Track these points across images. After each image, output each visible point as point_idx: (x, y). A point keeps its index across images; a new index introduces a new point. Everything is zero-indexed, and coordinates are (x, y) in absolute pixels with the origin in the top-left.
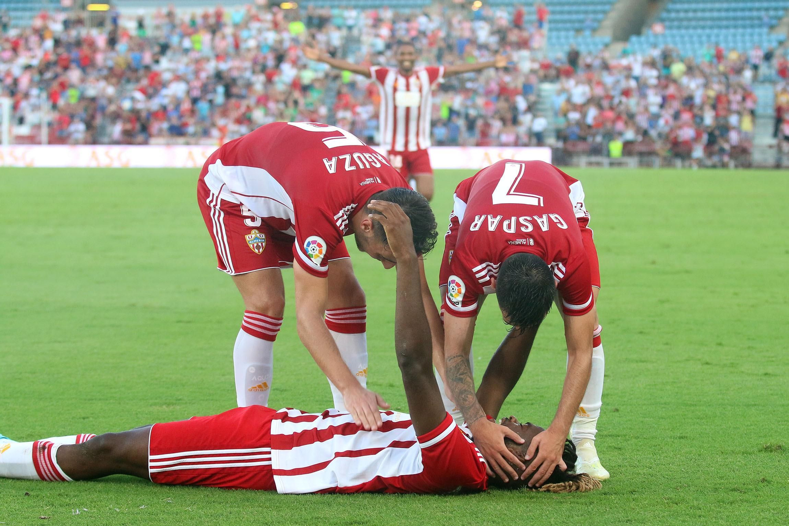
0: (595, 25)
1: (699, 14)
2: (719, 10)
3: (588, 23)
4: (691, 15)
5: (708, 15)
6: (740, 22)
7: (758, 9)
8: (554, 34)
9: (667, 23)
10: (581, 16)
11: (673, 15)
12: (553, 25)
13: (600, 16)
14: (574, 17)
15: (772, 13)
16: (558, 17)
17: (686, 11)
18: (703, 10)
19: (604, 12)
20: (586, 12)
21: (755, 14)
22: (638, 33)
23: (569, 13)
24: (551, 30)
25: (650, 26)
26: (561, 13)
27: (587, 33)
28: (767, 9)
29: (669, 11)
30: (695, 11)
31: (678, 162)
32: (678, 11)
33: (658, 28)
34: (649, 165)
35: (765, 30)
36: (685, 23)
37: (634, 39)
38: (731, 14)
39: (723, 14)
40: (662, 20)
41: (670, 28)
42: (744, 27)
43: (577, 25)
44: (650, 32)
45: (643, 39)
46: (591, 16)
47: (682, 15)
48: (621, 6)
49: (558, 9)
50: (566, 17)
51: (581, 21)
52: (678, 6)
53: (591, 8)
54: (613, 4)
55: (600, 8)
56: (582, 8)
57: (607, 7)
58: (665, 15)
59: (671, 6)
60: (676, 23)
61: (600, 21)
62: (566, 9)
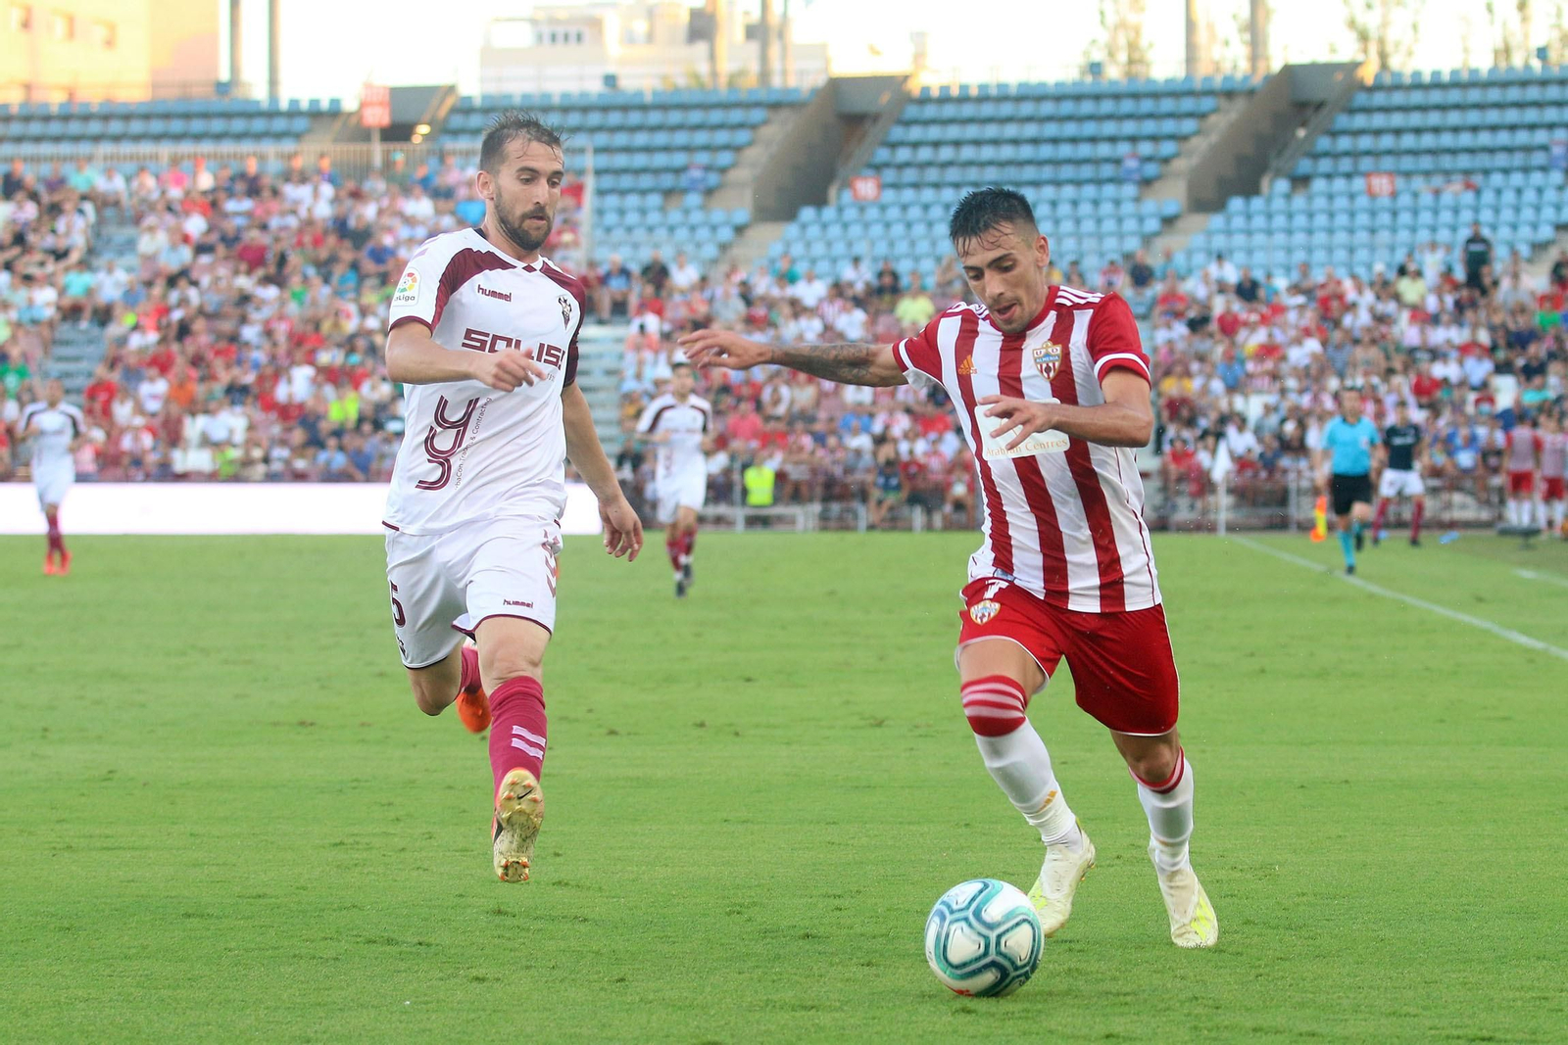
0: (713, 179)
1: (968, 153)
2: (1015, 142)
3: (696, 174)
4: (946, 153)
5: (987, 152)
6: (1067, 172)
7: (1113, 140)
8: (612, 201)
9: (889, 175)
10: (679, 159)
11: (903, 154)
12: (608, 182)
13: (725, 158)
14: (660, 160)
15: (1146, 148)
16: (621, 160)
17: (936, 144)
18: (977, 143)
19: (737, 149)
20: (687, 149)
21: (1104, 150)
22: (820, 201)
23: (648, 150)
24: (601, 193)
25: (848, 184)
26: (628, 150)
27: (693, 199)
28: (1133, 139)
29: (894, 146)
30: (957, 144)
31: (918, 516)
32: (916, 145)
33: (866, 187)
34: (844, 525)
35: (1129, 190)
36: (932, 174)
37: (807, 213)
38: (1046, 151)
39: (1026, 152)
40: (878, 168)
41: (896, 186)
42: (1078, 183)
43: (668, 181)
44: (847, 196)
45: (829, 213)
46: (703, 158)
47: (925, 154)
48: (777, 132)
49: (621, 139)
50: (640, 160)
51: (678, 171)
52: (915, 133)
53: (701, 138)
54: (754, 127)
55: (722, 137)
56: (681, 138)
57: (742, 137)
58: (882, 154)
59: (897, 133)
60: (910, 175)
61: (723, 170)
62: (641, 139)
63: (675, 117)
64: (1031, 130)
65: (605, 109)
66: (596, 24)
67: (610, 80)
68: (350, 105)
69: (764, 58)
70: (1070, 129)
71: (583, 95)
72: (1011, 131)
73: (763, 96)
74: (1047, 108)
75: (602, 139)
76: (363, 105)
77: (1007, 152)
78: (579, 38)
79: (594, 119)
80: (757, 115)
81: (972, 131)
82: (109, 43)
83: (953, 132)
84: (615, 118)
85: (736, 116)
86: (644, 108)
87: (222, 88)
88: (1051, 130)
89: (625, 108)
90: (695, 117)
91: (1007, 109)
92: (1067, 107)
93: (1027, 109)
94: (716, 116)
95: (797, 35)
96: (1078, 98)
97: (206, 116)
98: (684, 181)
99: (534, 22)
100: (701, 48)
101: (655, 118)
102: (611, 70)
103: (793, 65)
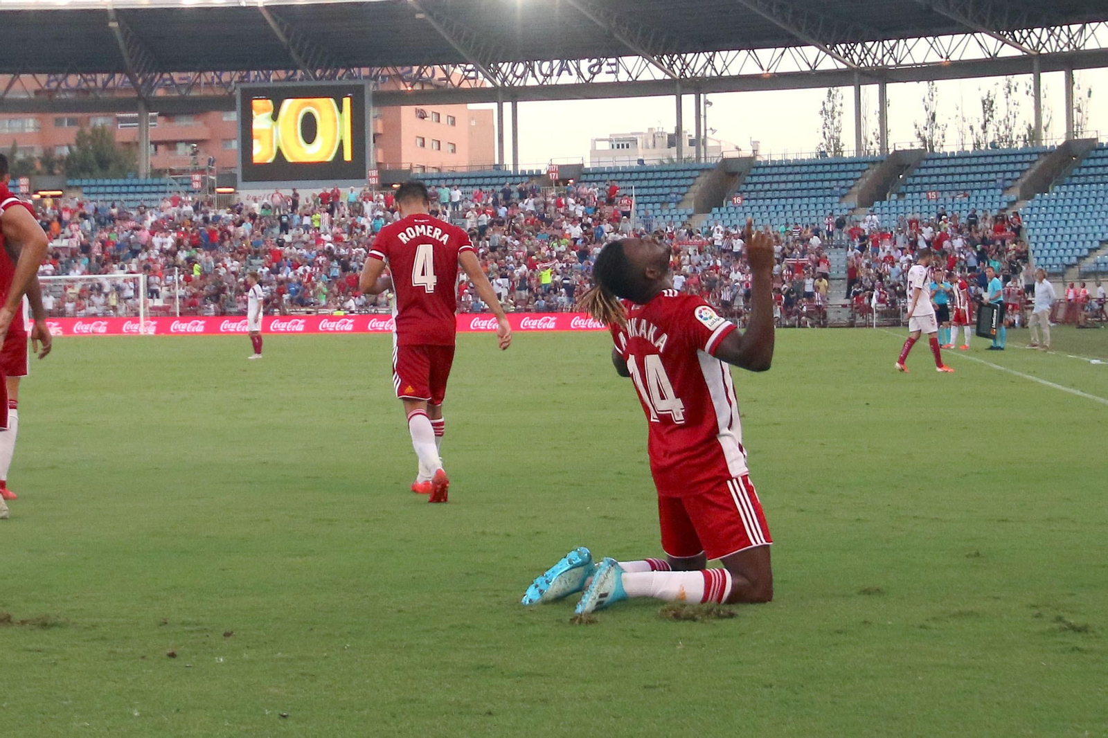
0: (679, 197)
1: (775, 186)
2: (793, 182)
3: (673, 196)
4: (767, 187)
5: (782, 186)
6: (813, 193)
7: (830, 180)
8: (642, 206)
9: (746, 195)
10: (667, 190)
11: (751, 187)
12: (640, 199)
13: (684, 190)
14: (660, 191)
15: (842, 183)
16: (645, 191)
17: (763, 183)
18: (778, 182)
19: (688, 186)
20: (670, 186)
21: (826, 184)
22: (720, 205)
23: (655, 187)
24: (638, 204)
25: (730, 199)
26: (648, 187)
27: (672, 205)
28: (837, 180)
29: (747, 184)
30: (771, 183)
32: (755, 184)
33: (737, 200)
36: (762, 195)
37: (715, 210)
38: (804, 185)
39: (797, 185)
40: (741, 192)
41: (748, 199)
42: (816, 197)
43: (663, 198)
44: (730, 203)
45: (723, 210)
46: (676, 190)
47: (759, 187)
48: (703, 180)
49: (645, 183)
50: (652, 191)
51: (666, 195)
52: (755, 179)
53: (675, 182)
54: (694, 178)
55: (682, 182)
56: (667, 183)
57: (690, 182)
58: (743, 187)
59: (748, 179)
60: (753, 195)
61: (683, 194)
62: (652, 183)
63: (665, 175)
64: (798, 177)
65: (639, 172)
66: (635, 141)
67: (641, 162)
68: (544, 172)
69: (698, 152)
70: (814, 177)
71: (630, 167)
72: (791, 178)
73: (698, 166)
74: (805, 169)
75: (638, 184)
76: (548, 172)
77: (790, 186)
78: (628, 147)
79: (635, 176)
80: (696, 173)
81: (776, 178)
82: (454, 151)
83: (769, 178)
84: (642, 176)
85: (688, 174)
86: (653, 172)
87: (497, 167)
88: (806, 177)
89: (646, 172)
90: (673, 175)
91: (789, 170)
92: (812, 168)
93: (797, 169)
94: (681, 174)
95: (710, 143)
96: (816, 165)
97: (491, 177)
98: (668, 199)
99: (610, 140)
100: (674, 149)
101: (657, 175)
102: (641, 158)
103: (709, 155)
